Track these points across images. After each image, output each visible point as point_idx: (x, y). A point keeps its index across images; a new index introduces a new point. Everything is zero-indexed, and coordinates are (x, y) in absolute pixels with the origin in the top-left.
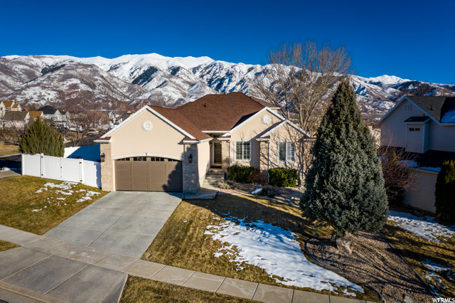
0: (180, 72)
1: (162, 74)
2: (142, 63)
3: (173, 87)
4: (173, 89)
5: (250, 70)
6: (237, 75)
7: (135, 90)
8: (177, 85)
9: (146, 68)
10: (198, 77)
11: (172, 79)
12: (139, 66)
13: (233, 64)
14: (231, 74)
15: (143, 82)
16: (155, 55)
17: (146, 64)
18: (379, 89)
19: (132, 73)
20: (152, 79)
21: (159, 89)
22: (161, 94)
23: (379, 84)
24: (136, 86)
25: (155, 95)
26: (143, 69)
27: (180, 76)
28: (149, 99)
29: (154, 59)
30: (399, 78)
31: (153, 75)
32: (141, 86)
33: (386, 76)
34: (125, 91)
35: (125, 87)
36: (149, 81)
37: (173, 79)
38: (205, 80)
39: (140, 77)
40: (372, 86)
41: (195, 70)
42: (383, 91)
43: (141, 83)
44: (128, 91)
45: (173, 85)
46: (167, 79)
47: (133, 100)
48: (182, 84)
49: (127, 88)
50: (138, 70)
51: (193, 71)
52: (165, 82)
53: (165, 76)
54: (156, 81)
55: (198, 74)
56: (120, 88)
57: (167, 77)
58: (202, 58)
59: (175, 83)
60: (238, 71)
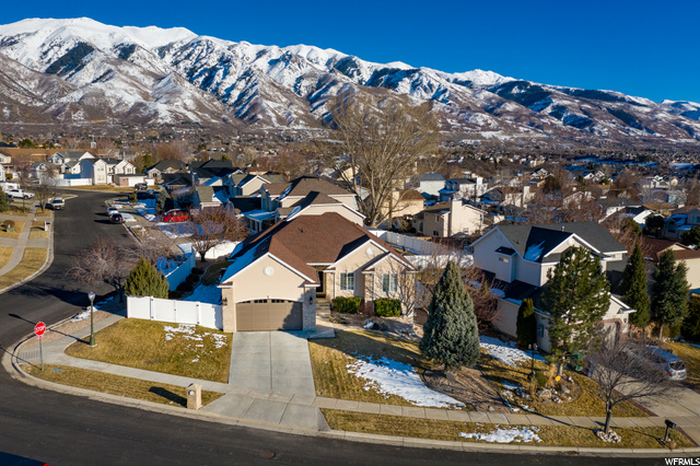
0: (134, 54)
1: (102, 56)
2: (64, 35)
3: (123, 80)
4: (124, 85)
5: (260, 54)
6: (238, 63)
7: (51, 86)
8: (131, 77)
9: (70, 45)
10: (169, 63)
11: (122, 68)
12: (58, 41)
13: (232, 43)
14: (228, 61)
15: (66, 71)
16: (86, 22)
17: (70, 37)
18: (469, 92)
19: (45, 53)
20: (83, 66)
21: (98, 85)
22: (103, 95)
23: (468, 84)
24: (54, 78)
25: (92, 95)
26: (66, 46)
27: (136, 61)
28: (80, 102)
29: (85, 29)
30: (498, 75)
31: (85, 59)
32: (64, 78)
33: (479, 71)
34: (33, 86)
35: (32, 79)
36: (78, 70)
37: (125, 68)
38: (181, 70)
39: (61, 61)
40: (457, 87)
41: (162, 51)
42: (474, 95)
43: (63, 73)
44: (39, 87)
45: (124, 77)
46: (113, 67)
47: (51, 105)
48: (141, 76)
49: (37, 81)
50: (56, 48)
51: (159, 54)
52: (109, 71)
53: (107, 60)
54: (92, 70)
55: (169, 58)
56: (24, 81)
57: (112, 63)
58: (175, 29)
59: (127, 74)
60: (241, 56)
